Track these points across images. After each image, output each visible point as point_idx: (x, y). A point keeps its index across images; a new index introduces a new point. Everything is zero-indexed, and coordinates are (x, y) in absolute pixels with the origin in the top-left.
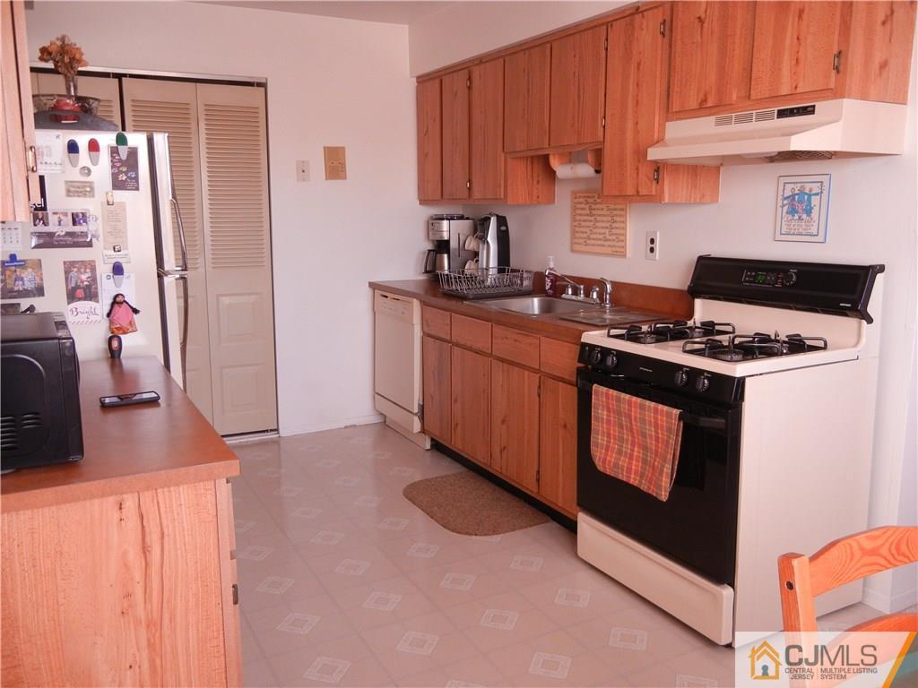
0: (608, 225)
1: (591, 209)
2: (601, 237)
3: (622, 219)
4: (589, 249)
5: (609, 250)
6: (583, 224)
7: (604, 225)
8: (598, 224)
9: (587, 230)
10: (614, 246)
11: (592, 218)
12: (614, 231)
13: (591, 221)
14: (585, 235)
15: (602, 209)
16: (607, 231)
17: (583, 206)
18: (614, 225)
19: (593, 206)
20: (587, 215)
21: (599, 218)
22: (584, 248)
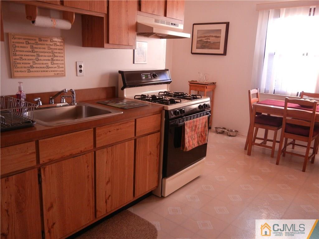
0: (50, 58)
1: (32, 47)
2: (45, 66)
3: (62, 55)
4: (31, 74)
5: (52, 73)
6: (24, 57)
7: (47, 58)
8: (40, 58)
9: (31, 62)
10: (56, 71)
11: (35, 54)
12: (55, 62)
13: (34, 56)
14: (29, 65)
15: (45, 48)
16: (49, 62)
17: (24, 45)
18: (55, 58)
19: (34, 46)
20: (29, 52)
21: (40, 54)
22: (26, 74)
